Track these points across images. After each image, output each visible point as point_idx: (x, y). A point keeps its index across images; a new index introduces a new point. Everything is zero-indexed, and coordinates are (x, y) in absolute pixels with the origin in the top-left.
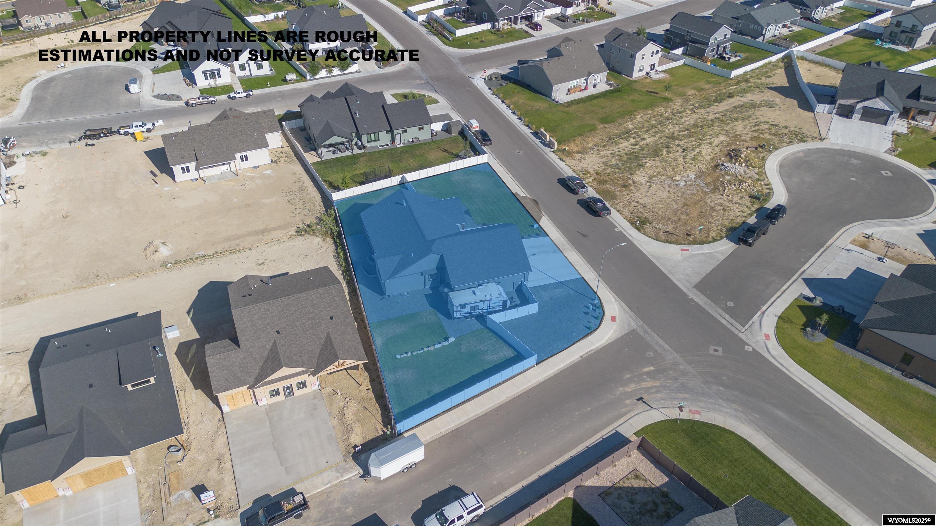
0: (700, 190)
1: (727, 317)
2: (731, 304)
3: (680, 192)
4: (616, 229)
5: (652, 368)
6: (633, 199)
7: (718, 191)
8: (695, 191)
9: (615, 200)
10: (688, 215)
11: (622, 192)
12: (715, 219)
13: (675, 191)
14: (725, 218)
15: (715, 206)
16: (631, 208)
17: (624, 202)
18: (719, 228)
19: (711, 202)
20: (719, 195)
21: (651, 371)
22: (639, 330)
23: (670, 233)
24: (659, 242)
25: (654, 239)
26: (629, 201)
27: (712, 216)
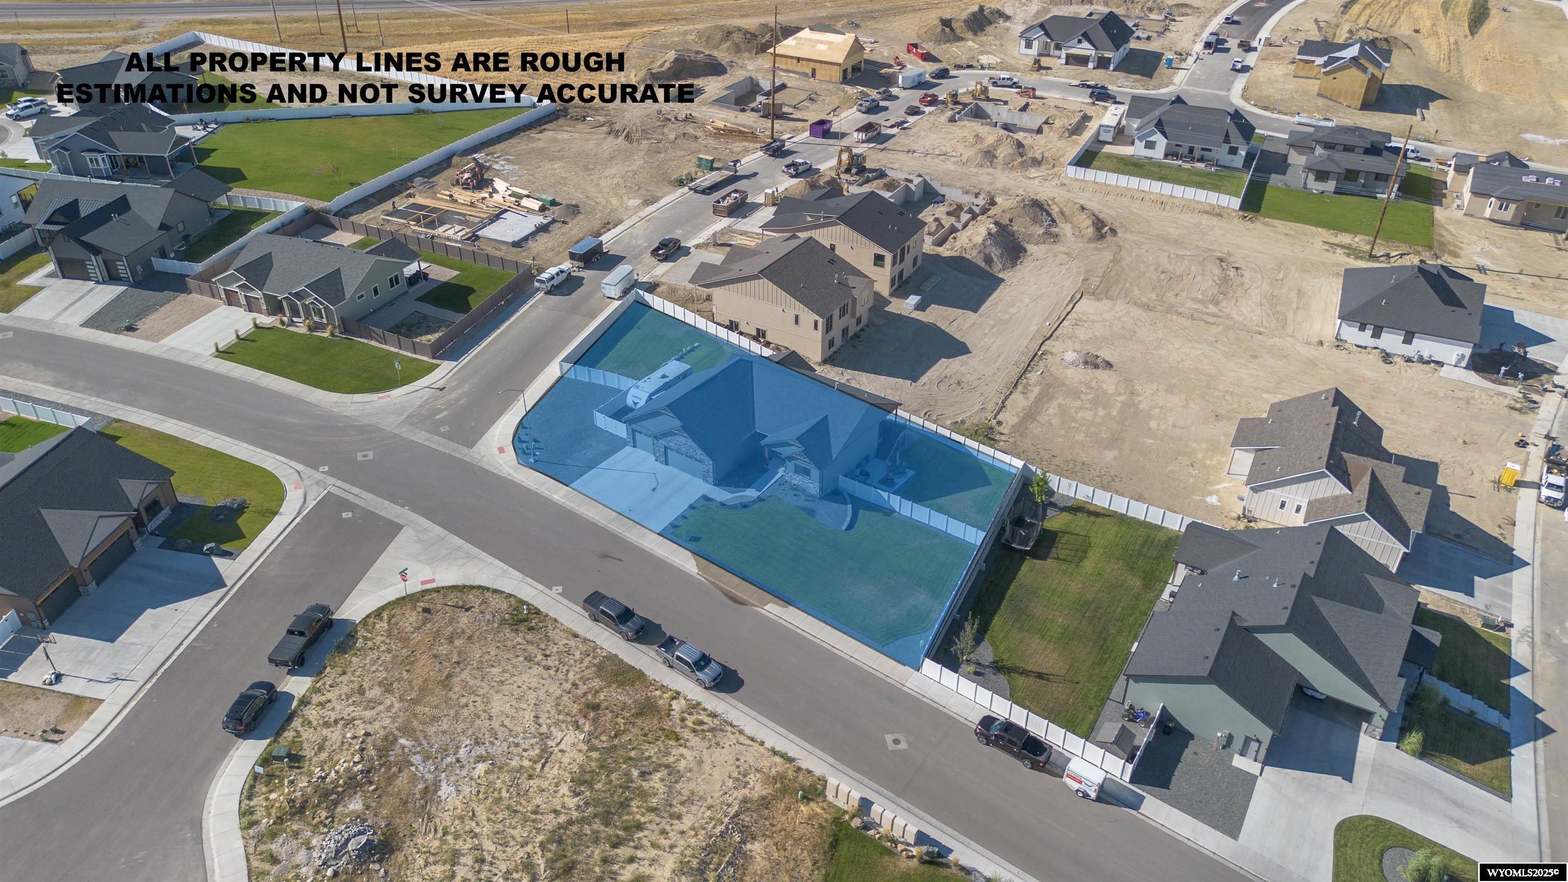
0: (421, 738)
1: (351, 498)
2: (347, 515)
3: (464, 721)
4: (560, 589)
5: (438, 417)
6: (561, 676)
7: (379, 742)
8: (431, 730)
9: (595, 662)
10: (435, 656)
11: (590, 690)
12: (380, 662)
13: (478, 722)
14: (358, 673)
15: (382, 694)
16: (555, 650)
17: (575, 661)
18: (370, 643)
19: (392, 706)
20: (376, 733)
21: (438, 414)
22: (465, 450)
23: (461, 607)
24: (476, 584)
25: (488, 589)
26: (566, 667)
27: (386, 669)
